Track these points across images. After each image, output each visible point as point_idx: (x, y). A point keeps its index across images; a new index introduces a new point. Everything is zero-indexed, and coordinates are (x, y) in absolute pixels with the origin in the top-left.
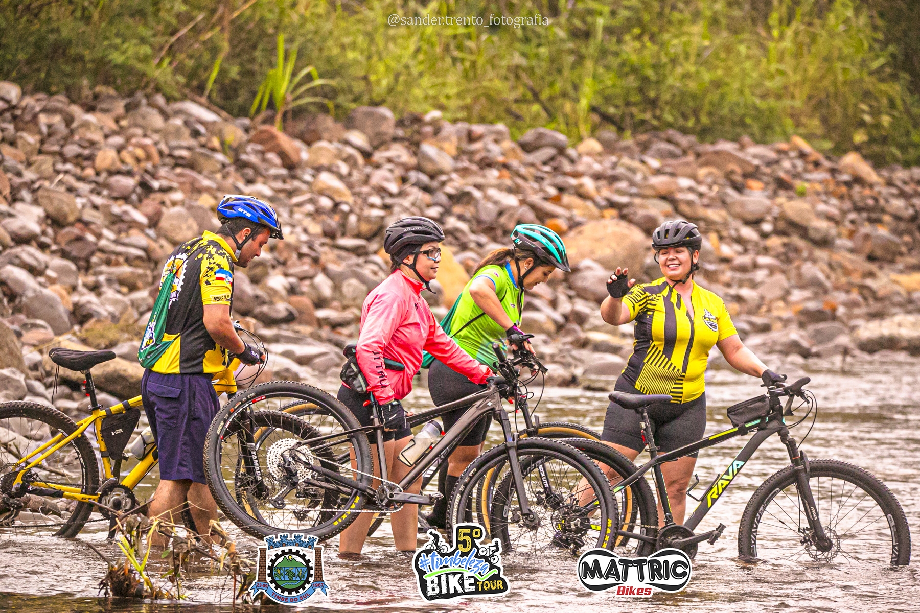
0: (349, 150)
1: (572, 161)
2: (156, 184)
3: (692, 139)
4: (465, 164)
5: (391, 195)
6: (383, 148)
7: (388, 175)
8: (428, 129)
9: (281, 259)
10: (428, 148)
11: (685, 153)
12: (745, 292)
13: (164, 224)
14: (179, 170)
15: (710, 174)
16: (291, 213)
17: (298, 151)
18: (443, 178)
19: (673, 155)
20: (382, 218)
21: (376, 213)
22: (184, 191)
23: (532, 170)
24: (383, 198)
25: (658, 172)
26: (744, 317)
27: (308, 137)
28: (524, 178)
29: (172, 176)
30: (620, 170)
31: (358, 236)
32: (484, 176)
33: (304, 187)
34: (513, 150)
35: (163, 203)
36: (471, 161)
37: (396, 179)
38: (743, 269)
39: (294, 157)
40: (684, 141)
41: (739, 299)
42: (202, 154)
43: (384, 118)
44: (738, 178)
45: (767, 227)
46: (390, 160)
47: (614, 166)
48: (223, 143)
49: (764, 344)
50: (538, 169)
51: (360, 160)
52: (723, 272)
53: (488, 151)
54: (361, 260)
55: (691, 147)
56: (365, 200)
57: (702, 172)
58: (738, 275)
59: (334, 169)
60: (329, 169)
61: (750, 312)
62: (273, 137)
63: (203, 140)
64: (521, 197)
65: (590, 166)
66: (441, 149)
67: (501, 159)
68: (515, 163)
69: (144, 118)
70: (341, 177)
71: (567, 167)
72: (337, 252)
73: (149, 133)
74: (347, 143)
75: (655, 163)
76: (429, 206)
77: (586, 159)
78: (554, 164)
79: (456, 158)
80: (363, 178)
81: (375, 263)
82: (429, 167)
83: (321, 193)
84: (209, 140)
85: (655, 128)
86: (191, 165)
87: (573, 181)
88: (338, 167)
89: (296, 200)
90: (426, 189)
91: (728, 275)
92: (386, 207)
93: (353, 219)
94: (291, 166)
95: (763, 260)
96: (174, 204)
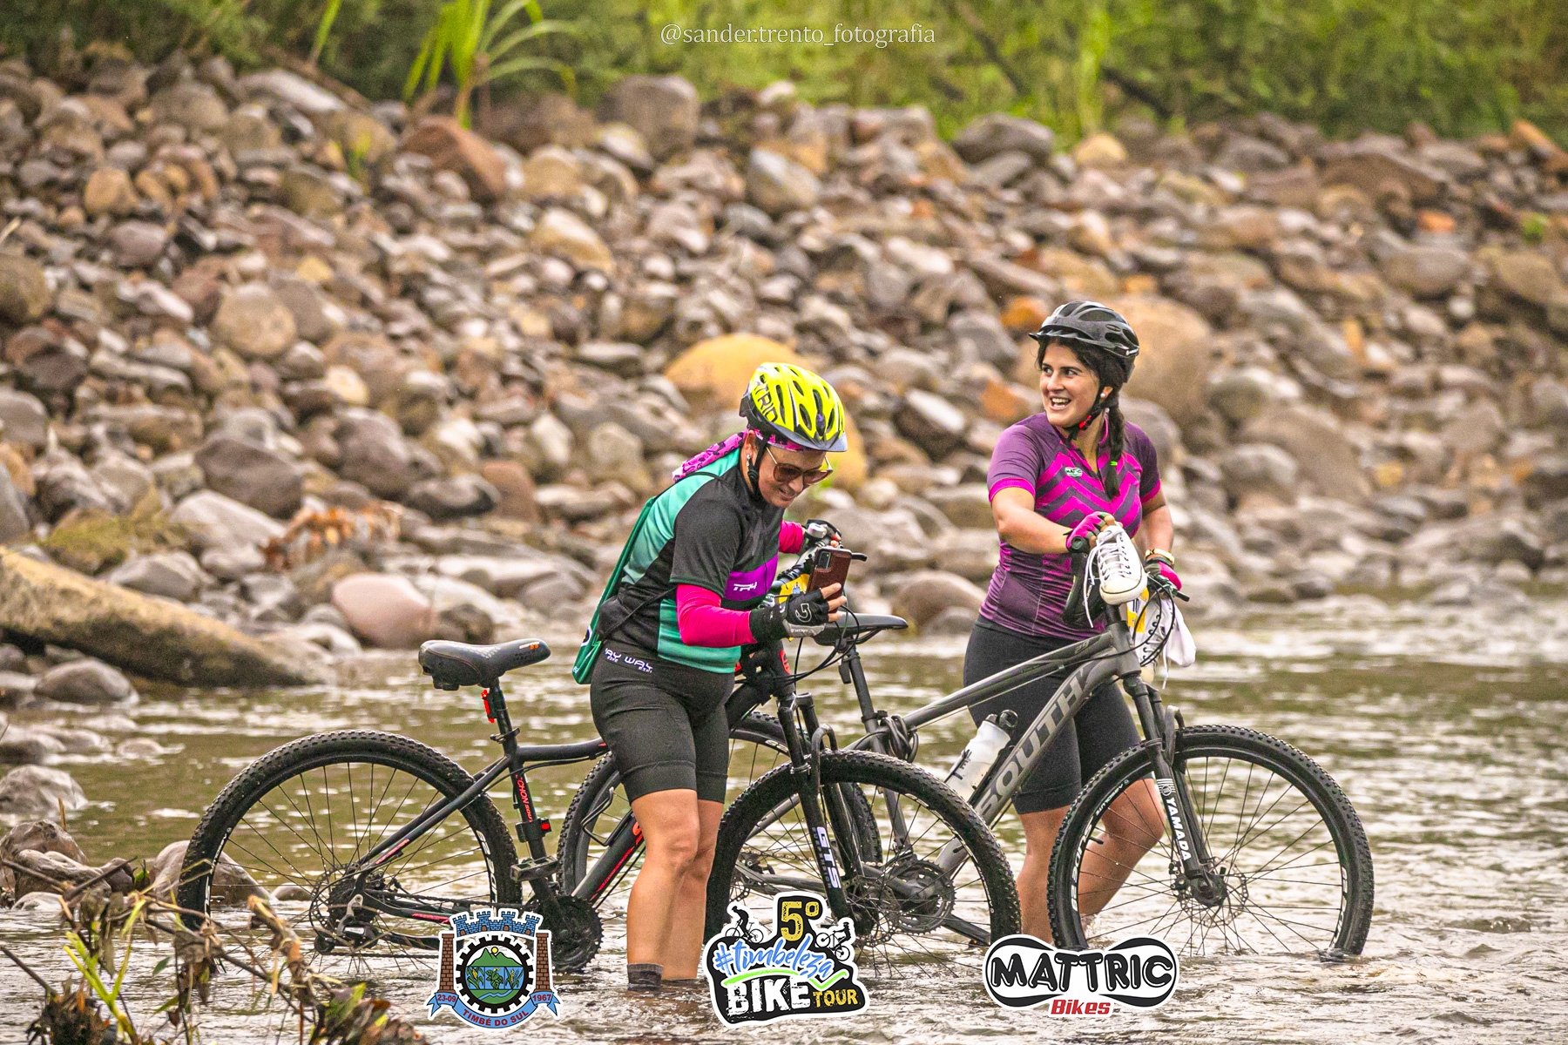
0: (607, 166)
1: (1064, 181)
2: (209, 239)
3: (1310, 131)
4: (843, 188)
5: (692, 255)
6: (675, 158)
7: (686, 214)
8: (768, 121)
9: (467, 386)
10: (769, 160)
11: (1294, 159)
12: (1416, 439)
13: (226, 318)
14: (257, 210)
15: (1346, 202)
16: (487, 294)
17: (502, 167)
18: (798, 218)
19: (1268, 165)
20: (672, 301)
21: (659, 290)
22: (267, 252)
23: (980, 200)
24: (674, 260)
25: (1239, 199)
26: (1413, 490)
27: (523, 139)
28: (963, 216)
29: (242, 221)
30: (1162, 197)
31: (624, 337)
32: (882, 214)
33: (513, 241)
34: (940, 160)
35: (223, 277)
36: (856, 183)
37: (701, 223)
38: (1412, 392)
39: (492, 180)
40: (1293, 135)
41: (1403, 454)
42: (305, 177)
43: (676, 99)
44: (1403, 209)
45: (1462, 307)
46: (689, 185)
47: (1150, 188)
48: (347, 154)
49: (1452, 545)
50: (991, 197)
51: (629, 185)
52: (1371, 400)
53: (888, 160)
54: (629, 388)
55: (1308, 147)
56: (639, 267)
57: (1329, 198)
58: (1402, 406)
59: (576, 204)
60: (566, 205)
61: (1426, 480)
62: (450, 141)
63: (307, 148)
64: (956, 254)
65: (1098, 190)
66: (794, 159)
67: (916, 178)
68: (944, 187)
69: (185, 103)
70: (588, 219)
71: (1053, 191)
72: (580, 371)
73: (196, 134)
74: (601, 150)
75: (1232, 182)
76: (770, 275)
77: (1093, 177)
78: (1027, 186)
79: (825, 179)
80: (635, 221)
81: (658, 392)
82: (769, 196)
83: (548, 252)
84: (320, 149)
85: (1233, 111)
86: (284, 199)
87: (1063, 221)
88: (583, 200)
89: (497, 267)
90: (764, 242)
91: (1380, 406)
92: (682, 280)
93: (612, 303)
94: (487, 198)
95: (1454, 374)
96: (246, 277)
